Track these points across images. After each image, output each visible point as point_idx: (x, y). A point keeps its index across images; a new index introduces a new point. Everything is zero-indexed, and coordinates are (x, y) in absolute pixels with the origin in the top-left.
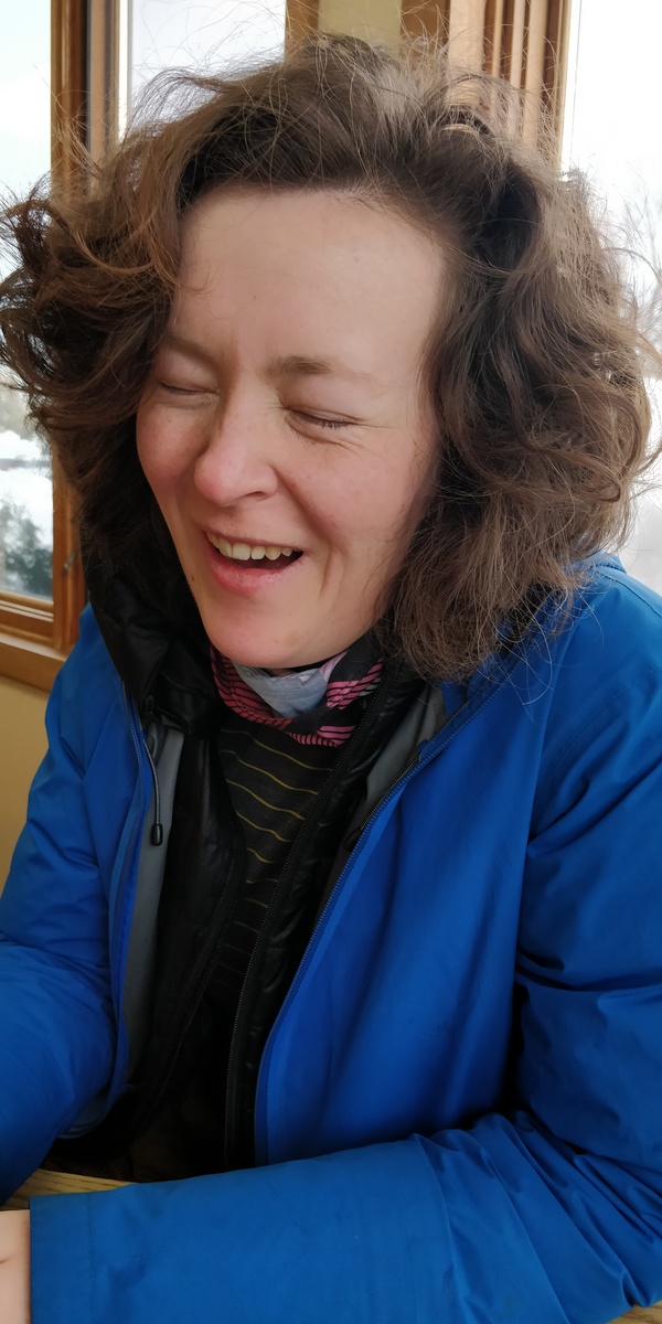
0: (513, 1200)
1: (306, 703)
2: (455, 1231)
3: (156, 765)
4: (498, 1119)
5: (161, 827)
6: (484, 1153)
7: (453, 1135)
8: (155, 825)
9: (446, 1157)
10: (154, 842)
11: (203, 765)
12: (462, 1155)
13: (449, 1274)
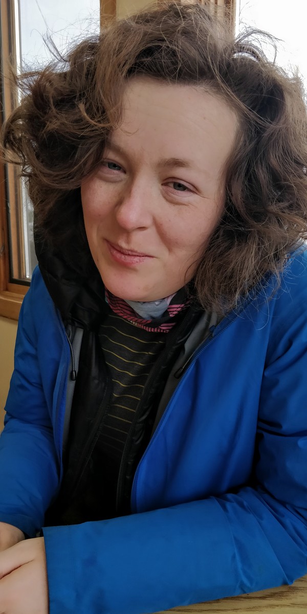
0: (259, 523)
1: (157, 314)
2: (235, 538)
3: (72, 344)
4: (249, 489)
5: (75, 371)
6: (245, 503)
7: (230, 496)
8: (72, 371)
9: (228, 506)
10: (72, 379)
11: (92, 343)
12: (235, 504)
13: (234, 557)
